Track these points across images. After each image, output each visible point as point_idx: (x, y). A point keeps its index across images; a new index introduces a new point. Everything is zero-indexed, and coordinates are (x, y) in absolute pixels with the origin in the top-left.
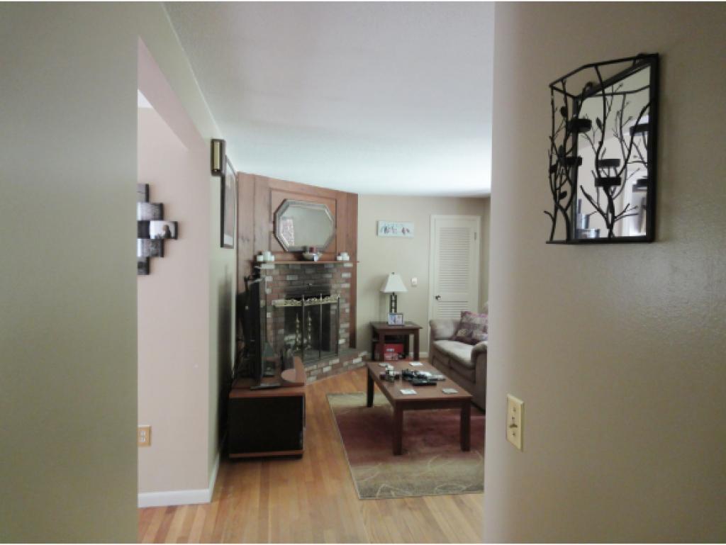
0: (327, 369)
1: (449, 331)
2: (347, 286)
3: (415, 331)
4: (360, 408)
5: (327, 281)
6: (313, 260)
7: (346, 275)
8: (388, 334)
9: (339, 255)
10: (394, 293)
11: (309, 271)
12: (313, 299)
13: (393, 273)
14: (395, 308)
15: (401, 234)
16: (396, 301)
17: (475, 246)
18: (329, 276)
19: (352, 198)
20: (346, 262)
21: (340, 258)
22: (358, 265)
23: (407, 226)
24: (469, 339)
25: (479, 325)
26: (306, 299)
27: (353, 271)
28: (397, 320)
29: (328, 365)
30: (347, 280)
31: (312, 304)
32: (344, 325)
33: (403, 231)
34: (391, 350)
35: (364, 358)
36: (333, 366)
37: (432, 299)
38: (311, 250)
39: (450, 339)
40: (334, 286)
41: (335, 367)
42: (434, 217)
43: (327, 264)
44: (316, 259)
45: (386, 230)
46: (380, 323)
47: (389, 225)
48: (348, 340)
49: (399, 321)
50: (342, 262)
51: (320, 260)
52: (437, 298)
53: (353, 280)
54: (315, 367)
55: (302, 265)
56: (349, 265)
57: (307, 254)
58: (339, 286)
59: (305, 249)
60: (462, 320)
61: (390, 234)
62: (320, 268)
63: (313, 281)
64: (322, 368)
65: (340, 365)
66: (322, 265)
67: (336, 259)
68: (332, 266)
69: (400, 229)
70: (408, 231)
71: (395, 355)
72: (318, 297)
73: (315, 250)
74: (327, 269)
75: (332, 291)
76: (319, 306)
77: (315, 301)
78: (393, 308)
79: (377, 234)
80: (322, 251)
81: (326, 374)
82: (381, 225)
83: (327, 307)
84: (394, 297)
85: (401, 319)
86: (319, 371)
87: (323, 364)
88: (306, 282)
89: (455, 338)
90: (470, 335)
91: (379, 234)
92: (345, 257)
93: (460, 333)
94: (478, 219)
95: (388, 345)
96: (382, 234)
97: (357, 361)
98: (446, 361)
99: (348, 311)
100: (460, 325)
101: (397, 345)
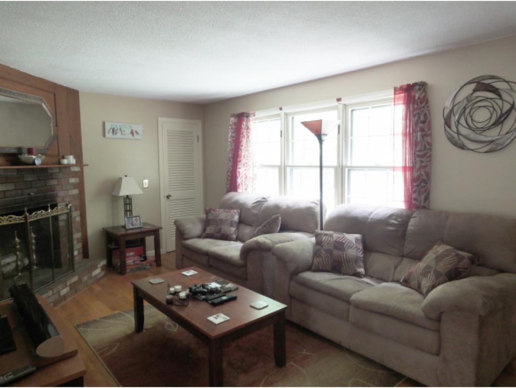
0: (64, 292)
1: (197, 229)
2: (76, 192)
3: (155, 232)
4: (129, 337)
5: (52, 189)
6: (34, 164)
7: (73, 180)
8: (128, 238)
9: (63, 158)
10: (128, 196)
11: (29, 178)
12: (39, 212)
13: (126, 176)
14: (131, 211)
15: (131, 136)
16: (130, 204)
17: (198, 147)
18: (54, 182)
19: (72, 95)
20: (73, 165)
21: (65, 162)
22: (85, 168)
23: (135, 128)
24: (219, 235)
25: (226, 220)
26: (30, 212)
27: (80, 175)
28: (135, 222)
29: (67, 286)
30: (75, 186)
31: (39, 217)
32: (77, 235)
33: (132, 133)
34: (131, 254)
35: (103, 268)
36: (70, 285)
37: (163, 199)
38: (30, 151)
39: (200, 237)
40: (61, 194)
41: (73, 286)
42: (161, 120)
43: (50, 168)
44: (38, 162)
45: (114, 131)
46: (114, 228)
47: (117, 126)
48: (81, 251)
49: (137, 224)
50: (69, 166)
51: (42, 164)
52: (168, 197)
53: (81, 186)
54: (51, 293)
55: (18, 170)
56: (77, 169)
57: (25, 157)
58: (65, 193)
59: (20, 151)
60: (207, 218)
61: (119, 135)
62: (43, 173)
63: (35, 190)
64: (59, 292)
65: (80, 280)
66: (46, 169)
67: (60, 163)
68: (58, 171)
69: (128, 131)
70: (137, 133)
71: (136, 258)
72: (46, 209)
73: (34, 151)
74: (52, 174)
75: (58, 200)
76: (48, 218)
77: (41, 214)
78: (128, 211)
79: (104, 135)
80: (43, 153)
81: (65, 297)
82: (108, 126)
83: (56, 218)
84: (128, 200)
85: (139, 222)
86: (57, 296)
87: (60, 287)
88: (26, 191)
89: (204, 235)
90: (220, 231)
91: (107, 135)
92: (71, 160)
93: (209, 230)
94: (200, 123)
95: (128, 250)
96: (109, 135)
97: (97, 272)
98: (204, 260)
99: (78, 219)
100: (207, 223)
101: (137, 248)
